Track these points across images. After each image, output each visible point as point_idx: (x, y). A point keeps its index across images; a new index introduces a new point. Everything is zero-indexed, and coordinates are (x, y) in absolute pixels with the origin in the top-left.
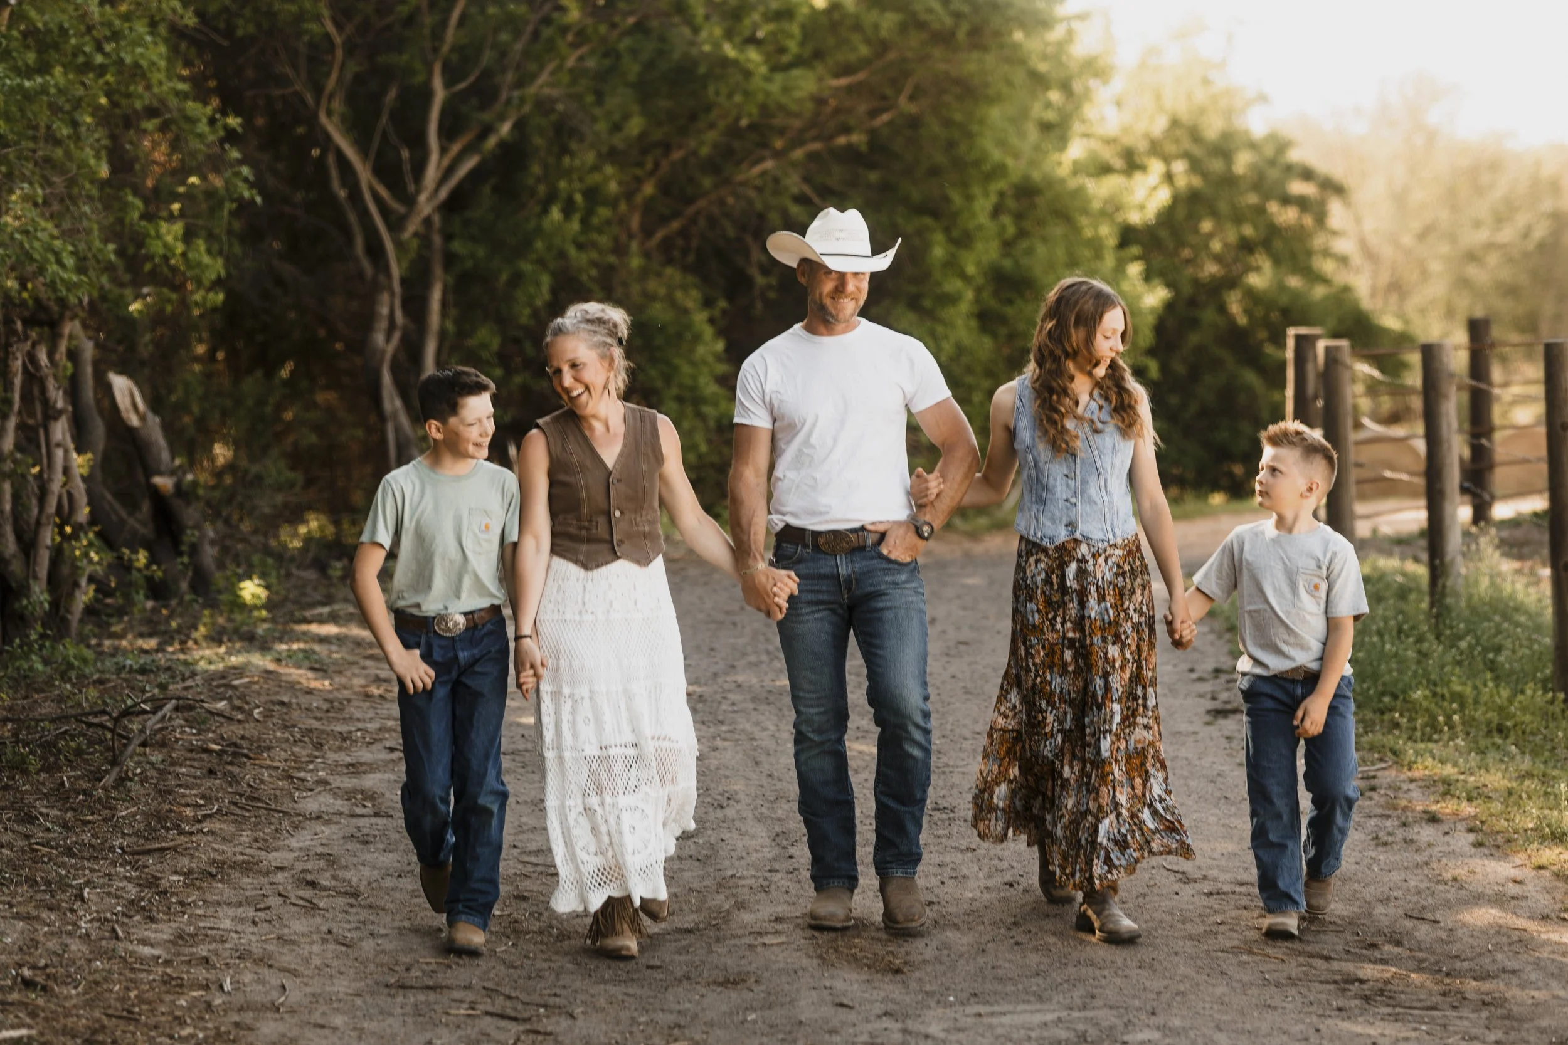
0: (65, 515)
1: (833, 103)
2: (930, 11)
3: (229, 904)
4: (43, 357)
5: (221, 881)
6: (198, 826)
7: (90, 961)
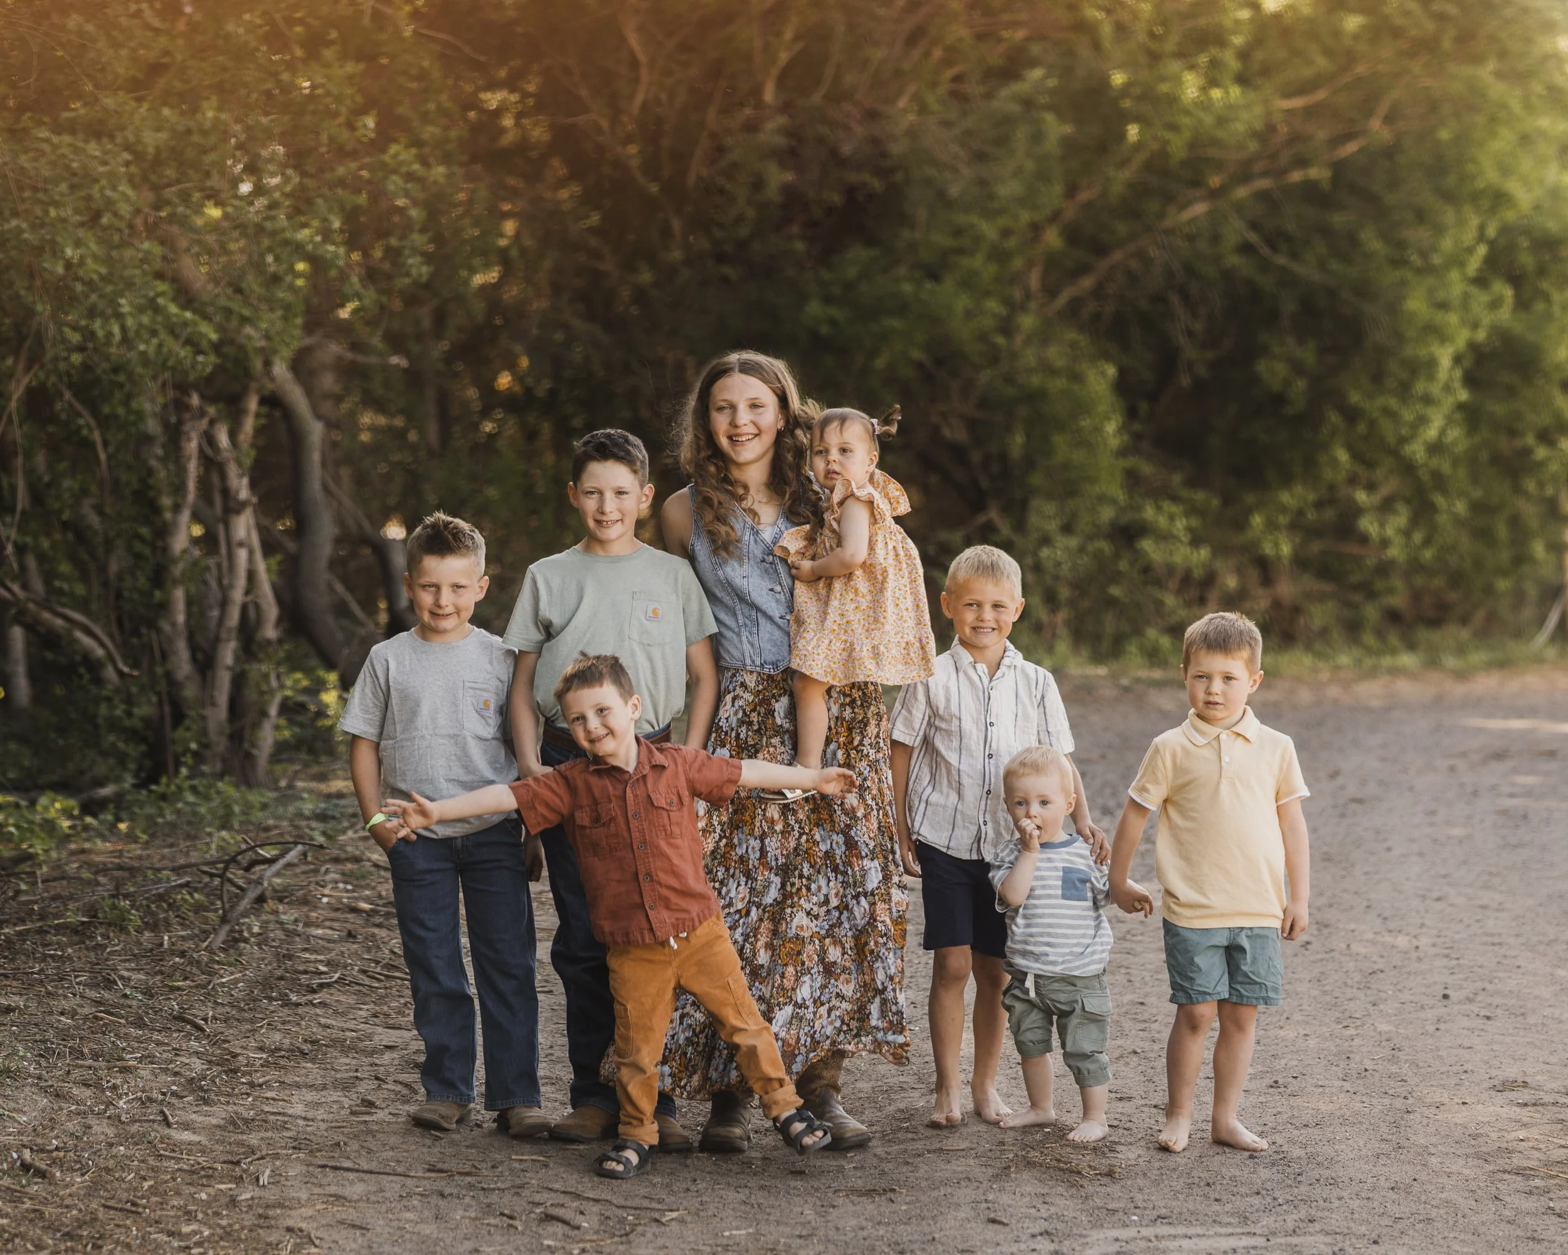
0: (248, 630)
1: (1283, 129)
2: (1407, 14)
3: (311, 1087)
4: (223, 439)
5: (313, 1061)
6: (310, 997)
7: (111, 1145)
